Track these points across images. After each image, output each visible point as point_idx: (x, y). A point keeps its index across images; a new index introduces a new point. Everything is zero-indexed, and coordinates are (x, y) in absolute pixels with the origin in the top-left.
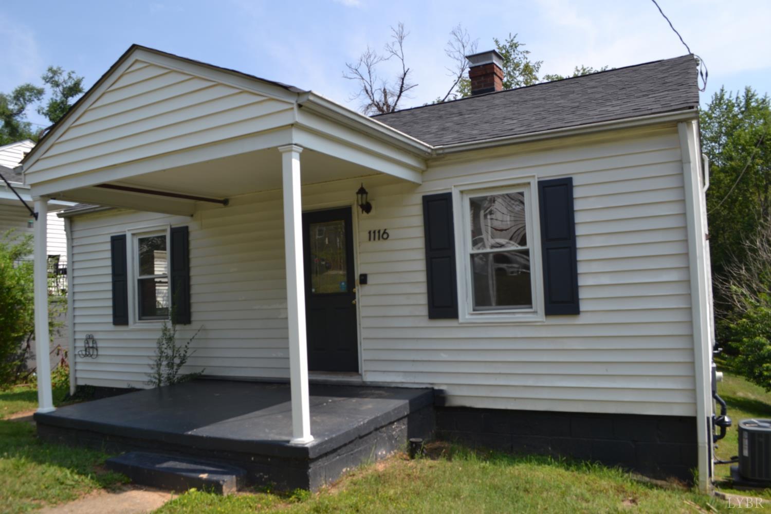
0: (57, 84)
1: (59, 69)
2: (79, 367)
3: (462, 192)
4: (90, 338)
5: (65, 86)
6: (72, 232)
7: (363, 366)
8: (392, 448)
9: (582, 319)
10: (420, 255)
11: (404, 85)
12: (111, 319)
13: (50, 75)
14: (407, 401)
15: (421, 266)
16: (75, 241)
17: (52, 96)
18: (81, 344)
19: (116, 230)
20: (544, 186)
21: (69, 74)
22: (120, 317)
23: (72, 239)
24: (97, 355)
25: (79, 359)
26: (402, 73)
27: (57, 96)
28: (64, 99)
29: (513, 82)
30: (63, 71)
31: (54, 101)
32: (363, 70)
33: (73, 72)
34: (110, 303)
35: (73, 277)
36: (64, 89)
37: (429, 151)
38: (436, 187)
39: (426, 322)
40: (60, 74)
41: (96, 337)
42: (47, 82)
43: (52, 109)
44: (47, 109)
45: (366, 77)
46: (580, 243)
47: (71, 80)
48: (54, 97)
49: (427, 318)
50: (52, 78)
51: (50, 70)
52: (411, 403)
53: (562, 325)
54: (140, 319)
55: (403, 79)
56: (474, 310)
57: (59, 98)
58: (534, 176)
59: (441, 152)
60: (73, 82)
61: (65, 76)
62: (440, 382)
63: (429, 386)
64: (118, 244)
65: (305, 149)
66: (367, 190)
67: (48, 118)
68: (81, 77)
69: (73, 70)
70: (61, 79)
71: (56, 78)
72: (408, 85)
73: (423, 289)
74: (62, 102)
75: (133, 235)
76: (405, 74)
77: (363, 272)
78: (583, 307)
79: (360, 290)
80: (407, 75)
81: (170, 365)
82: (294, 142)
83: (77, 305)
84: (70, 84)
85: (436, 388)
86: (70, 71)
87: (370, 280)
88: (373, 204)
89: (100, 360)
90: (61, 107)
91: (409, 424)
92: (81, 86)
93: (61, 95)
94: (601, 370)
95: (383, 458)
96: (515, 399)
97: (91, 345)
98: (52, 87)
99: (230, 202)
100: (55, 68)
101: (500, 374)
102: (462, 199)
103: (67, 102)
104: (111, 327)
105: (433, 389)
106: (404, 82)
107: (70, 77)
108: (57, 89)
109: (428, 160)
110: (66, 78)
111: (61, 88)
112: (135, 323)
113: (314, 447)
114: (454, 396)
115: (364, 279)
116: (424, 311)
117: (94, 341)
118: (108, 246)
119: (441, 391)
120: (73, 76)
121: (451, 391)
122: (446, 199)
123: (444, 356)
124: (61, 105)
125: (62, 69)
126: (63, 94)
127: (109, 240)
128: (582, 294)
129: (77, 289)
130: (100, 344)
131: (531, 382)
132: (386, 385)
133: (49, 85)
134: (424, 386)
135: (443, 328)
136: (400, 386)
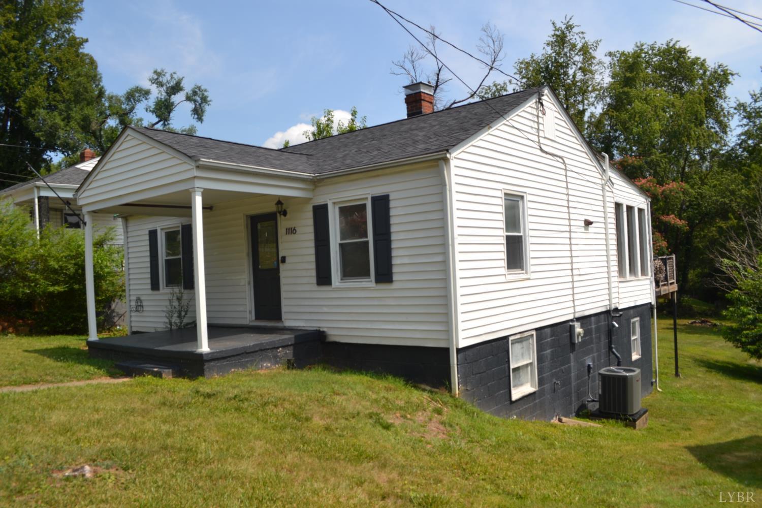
0: (161, 84)
1: (163, 71)
2: (133, 319)
3: (334, 203)
4: (138, 300)
5: (168, 85)
6: (127, 227)
7: (284, 316)
8: (277, 363)
9: (394, 286)
10: (312, 244)
11: (440, 80)
12: (149, 287)
13: (156, 77)
14: (293, 336)
15: (312, 251)
16: (129, 233)
17: (157, 95)
18: (133, 303)
19: (151, 227)
20: (375, 200)
21: (172, 75)
22: (155, 286)
23: (127, 232)
24: (143, 311)
25: (133, 314)
26: (437, 70)
27: (161, 95)
28: (167, 97)
29: (569, 62)
30: (166, 73)
31: (159, 99)
32: (408, 66)
33: (175, 73)
34: (149, 276)
35: (129, 258)
36: (167, 88)
37: (311, 178)
38: (319, 201)
39: (315, 287)
40: (164, 75)
41: (142, 298)
42: (153, 83)
43: (158, 107)
44: (153, 107)
45: (412, 73)
46: (393, 237)
47: (173, 80)
48: (159, 96)
49: (316, 285)
50: (157, 79)
51: (155, 72)
52: (296, 337)
53: (384, 290)
54: (167, 286)
55: (438, 75)
56: (341, 280)
57: (164, 96)
58: (369, 194)
59: (318, 178)
60: (175, 83)
61: (168, 77)
62: (324, 326)
63: (318, 329)
64: (153, 234)
65: (205, 189)
66: (283, 202)
67: (154, 115)
68: (181, 77)
69: (174, 71)
70: (164, 80)
71: (161, 79)
72: (442, 80)
73: (313, 266)
74: (166, 100)
75: (162, 229)
76: (440, 70)
77: (283, 255)
78: (395, 278)
79: (282, 267)
80: (441, 72)
81: (179, 316)
82: (196, 186)
83: (131, 277)
84: (172, 83)
85: (321, 330)
86: (172, 72)
87: (287, 260)
88: (288, 211)
89: (145, 314)
90: (165, 105)
91: (294, 350)
92: (182, 85)
93: (165, 94)
94: (403, 318)
95: (267, 368)
96: (361, 336)
97: (139, 304)
98: (158, 87)
99: (214, 209)
100: (159, 70)
101: (353, 321)
102: (334, 208)
103: (170, 100)
104: (150, 292)
105: (319, 331)
106: (440, 77)
107: (172, 78)
108: (162, 89)
109: (315, 183)
110: (169, 78)
111: (165, 87)
112: (163, 288)
113: (208, 354)
114: (330, 335)
115: (284, 260)
116: (314, 280)
117: (141, 301)
118: (147, 237)
119: (324, 332)
120: (175, 76)
121: (329, 332)
122: (325, 207)
123: (325, 310)
124: (165, 102)
125: (165, 71)
126: (167, 93)
127: (148, 233)
128: (395, 270)
129: (131, 266)
130: (144, 303)
131: (369, 326)
132: (295, 328)
133: (155, 86)
134: (315, 329)
135: (324, 291)
136: (303, 328)
